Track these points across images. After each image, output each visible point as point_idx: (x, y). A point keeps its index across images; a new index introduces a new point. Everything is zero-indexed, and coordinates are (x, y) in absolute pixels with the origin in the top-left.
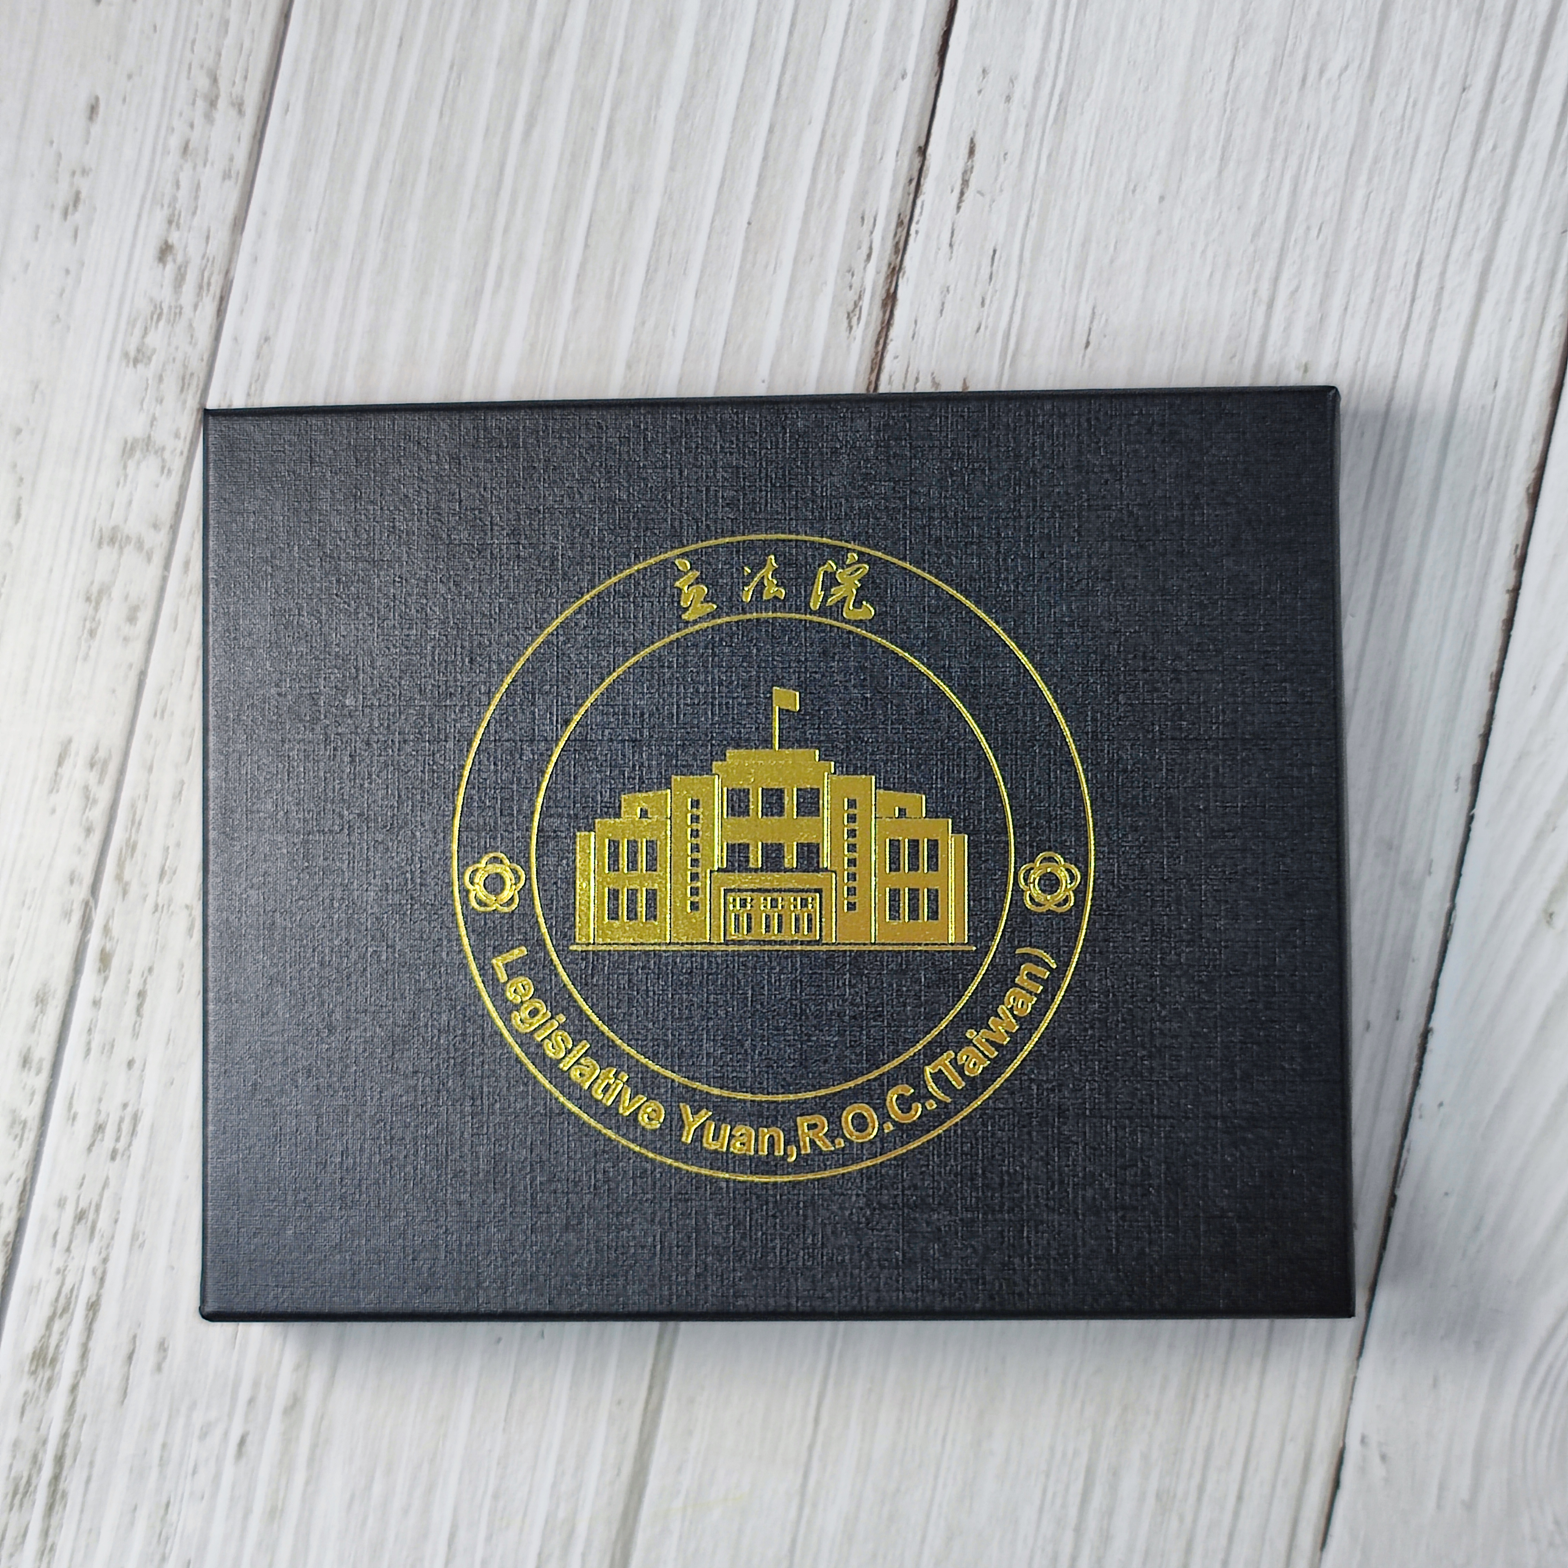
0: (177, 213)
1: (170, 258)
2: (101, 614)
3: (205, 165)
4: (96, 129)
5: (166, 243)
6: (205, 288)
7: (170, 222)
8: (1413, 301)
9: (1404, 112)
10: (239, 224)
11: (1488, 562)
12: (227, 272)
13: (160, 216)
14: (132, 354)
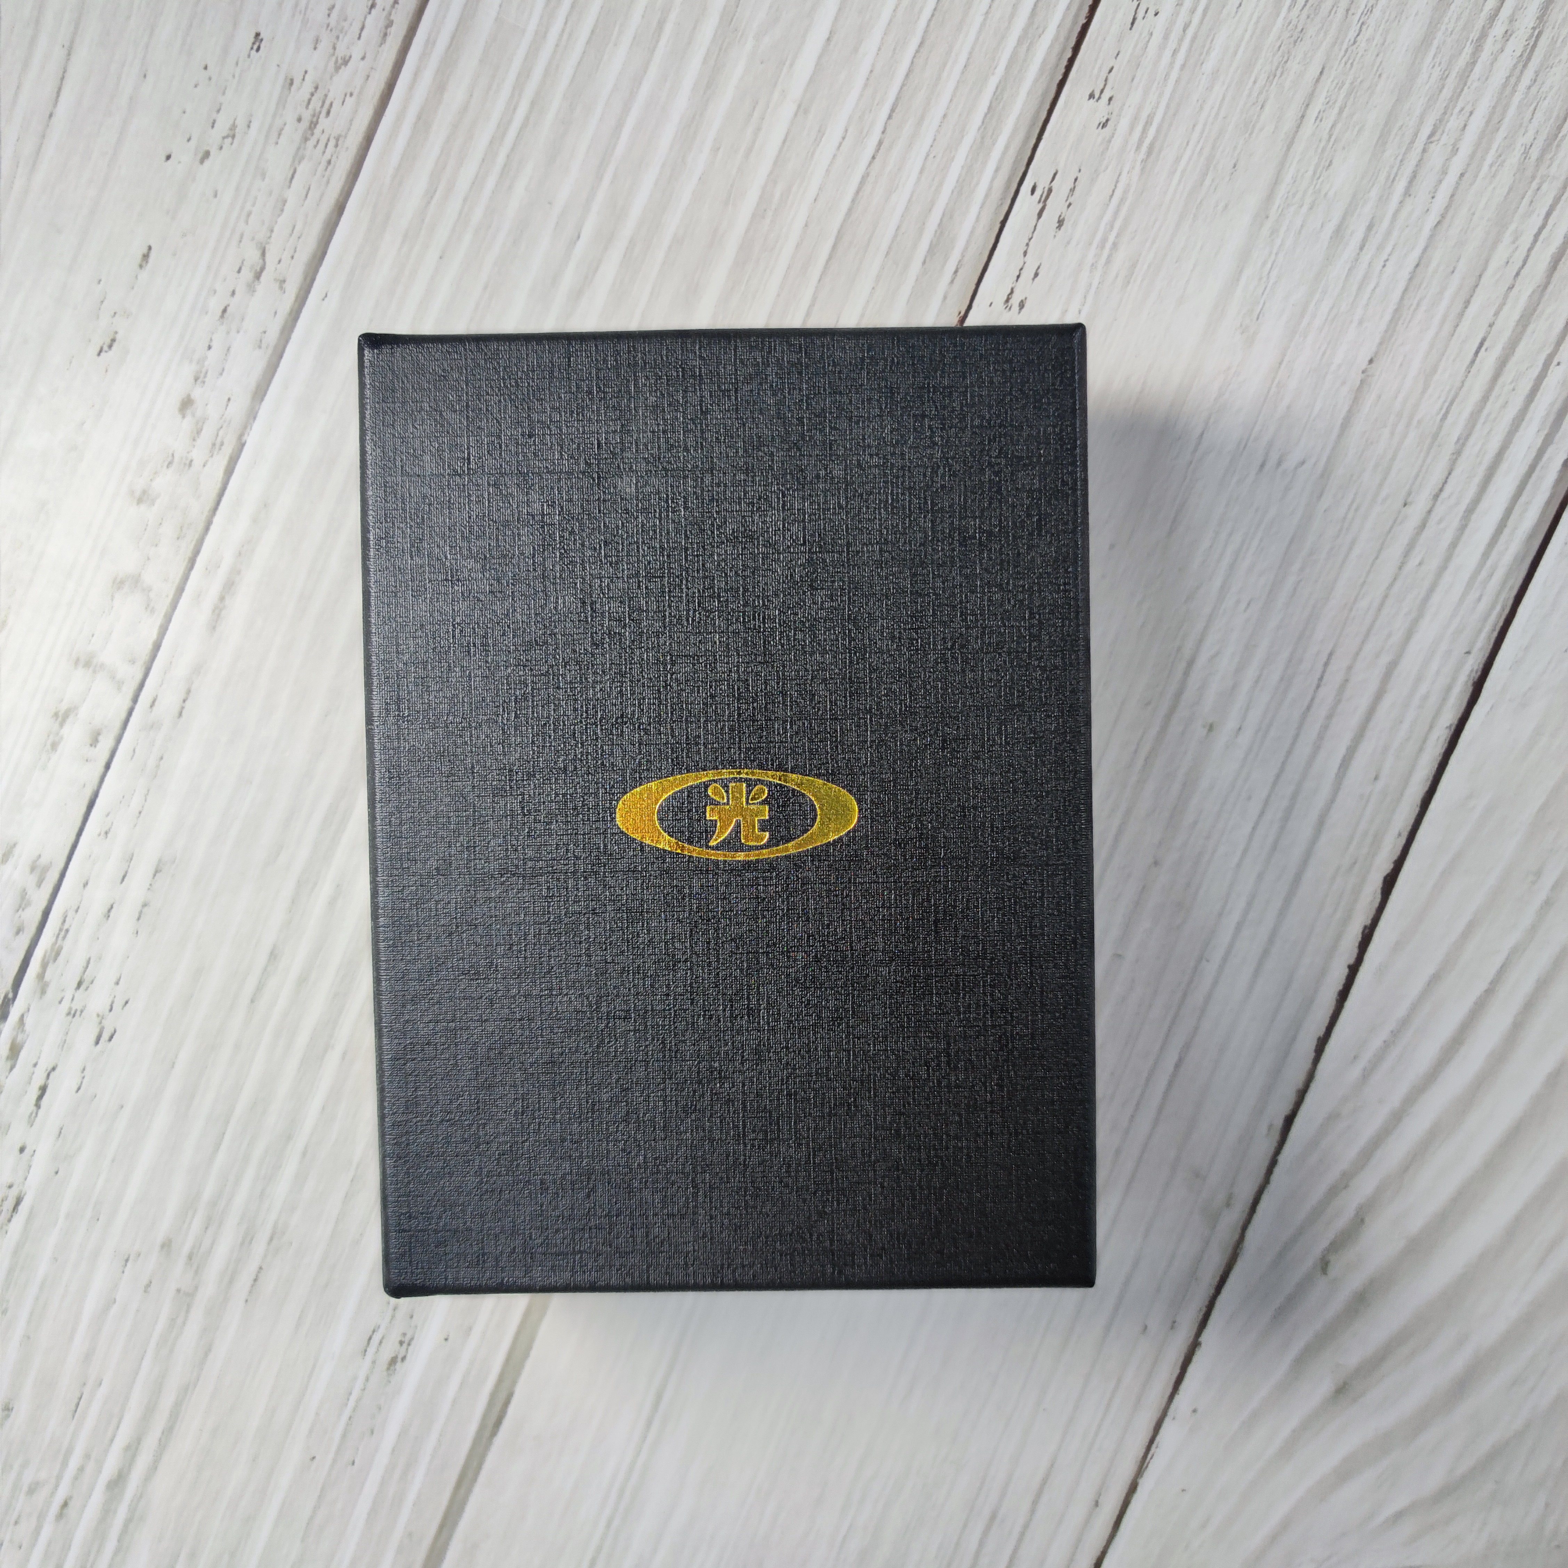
0: (204, 371)
1: (189, 412)
2: (65, 730)
3: (238, 332)
4: (144, 275)
5: (189, 396)
6: (217, 446)
7: (196, 379)
8: (1318, 686)
9: (1347, 514)
10: (260, 392)
11: (1338, 937)
12: (241, 435)
13: (188, 371)
14: (138, 494)
